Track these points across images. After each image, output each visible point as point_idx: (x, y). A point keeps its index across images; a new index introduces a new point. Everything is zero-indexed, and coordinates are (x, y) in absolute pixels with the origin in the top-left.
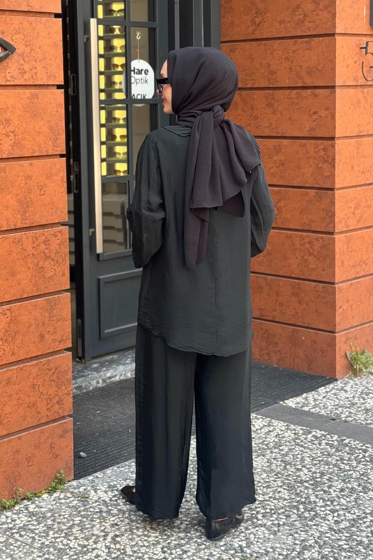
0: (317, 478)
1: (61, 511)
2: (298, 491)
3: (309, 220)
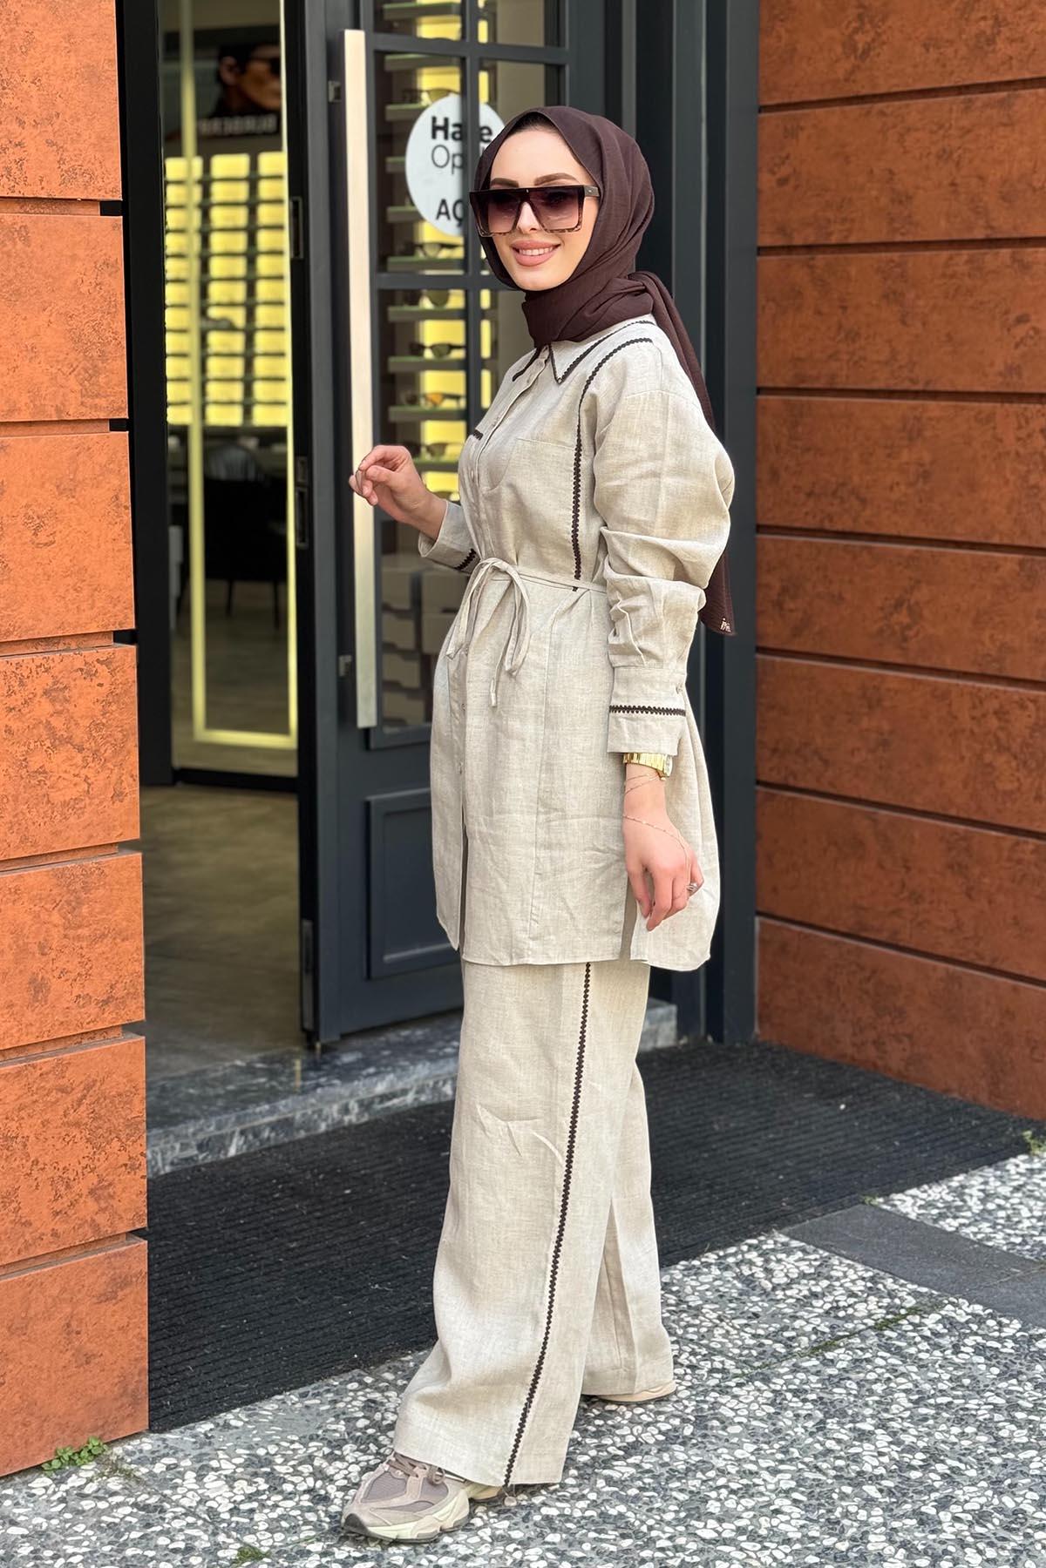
0: (914, 1468)
1: (69, 1539)
2: (838, 1513)
3: (998, 644)
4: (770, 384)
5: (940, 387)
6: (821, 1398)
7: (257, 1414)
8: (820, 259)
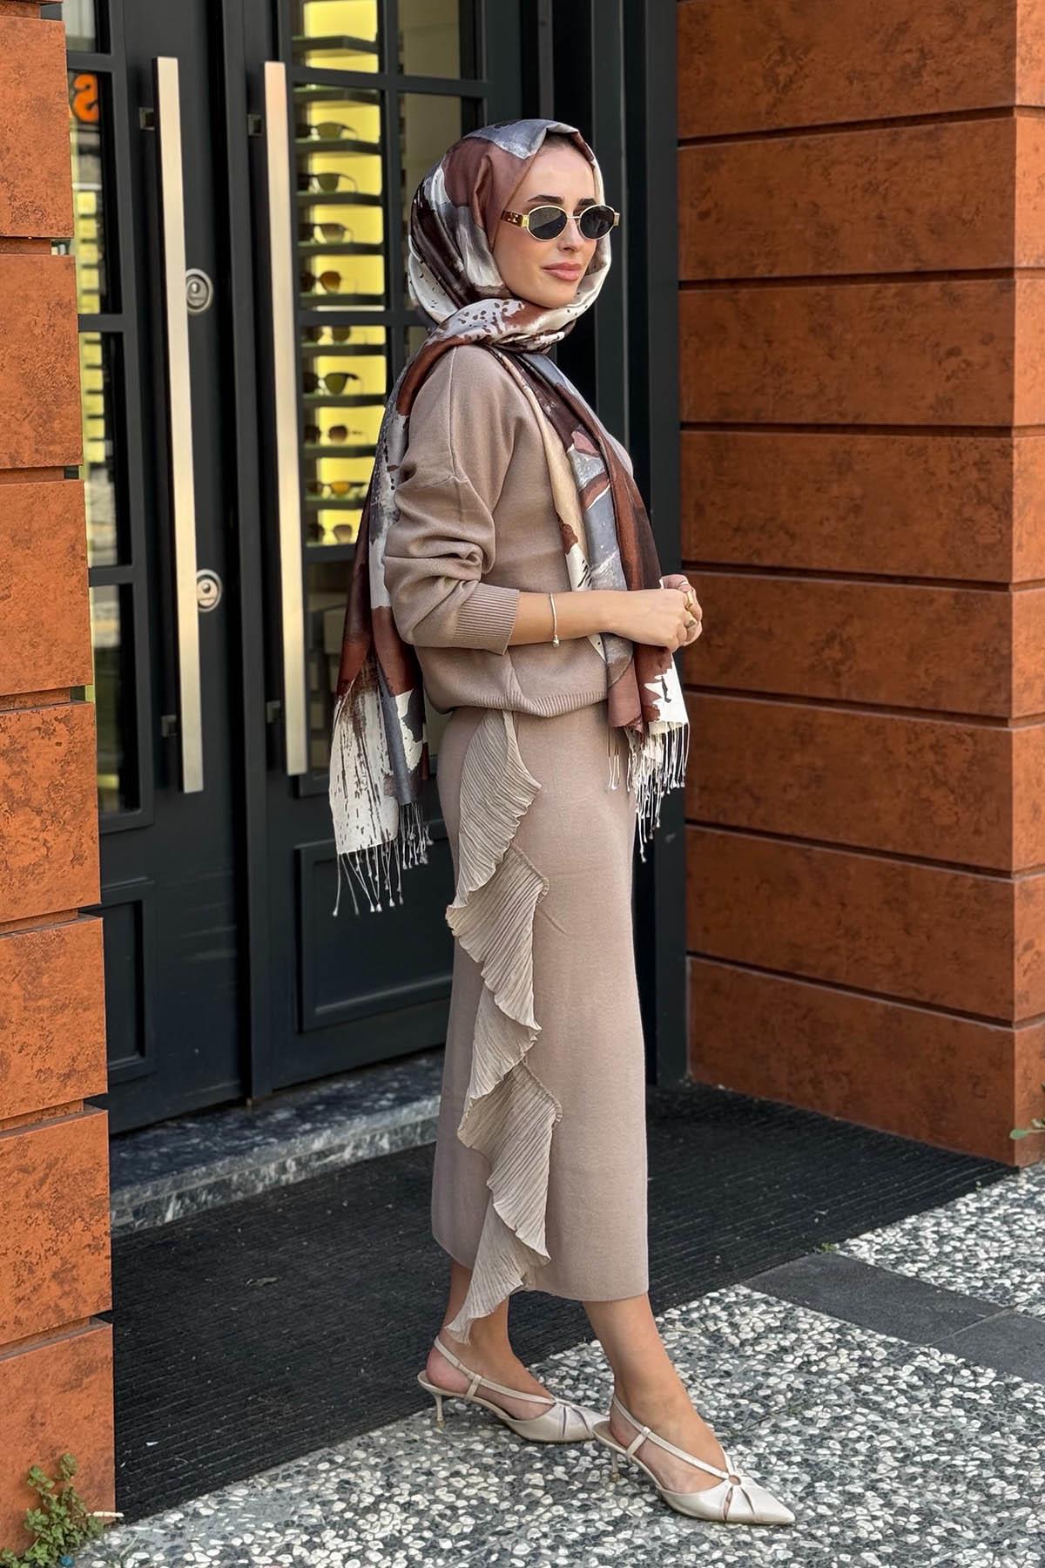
0: (910, 1532)
3: (933, 678)
4: (693, 419)
5: (867, 421)
6: (807, 1460)
7: (227, 1501)
8: (745, 293)
